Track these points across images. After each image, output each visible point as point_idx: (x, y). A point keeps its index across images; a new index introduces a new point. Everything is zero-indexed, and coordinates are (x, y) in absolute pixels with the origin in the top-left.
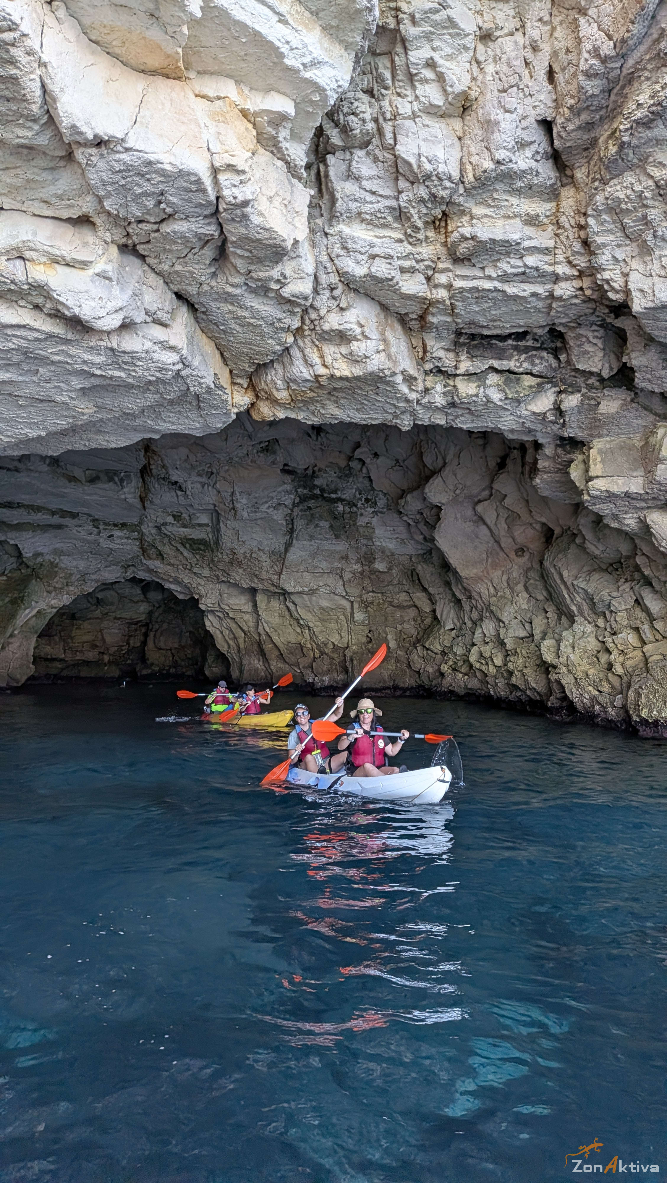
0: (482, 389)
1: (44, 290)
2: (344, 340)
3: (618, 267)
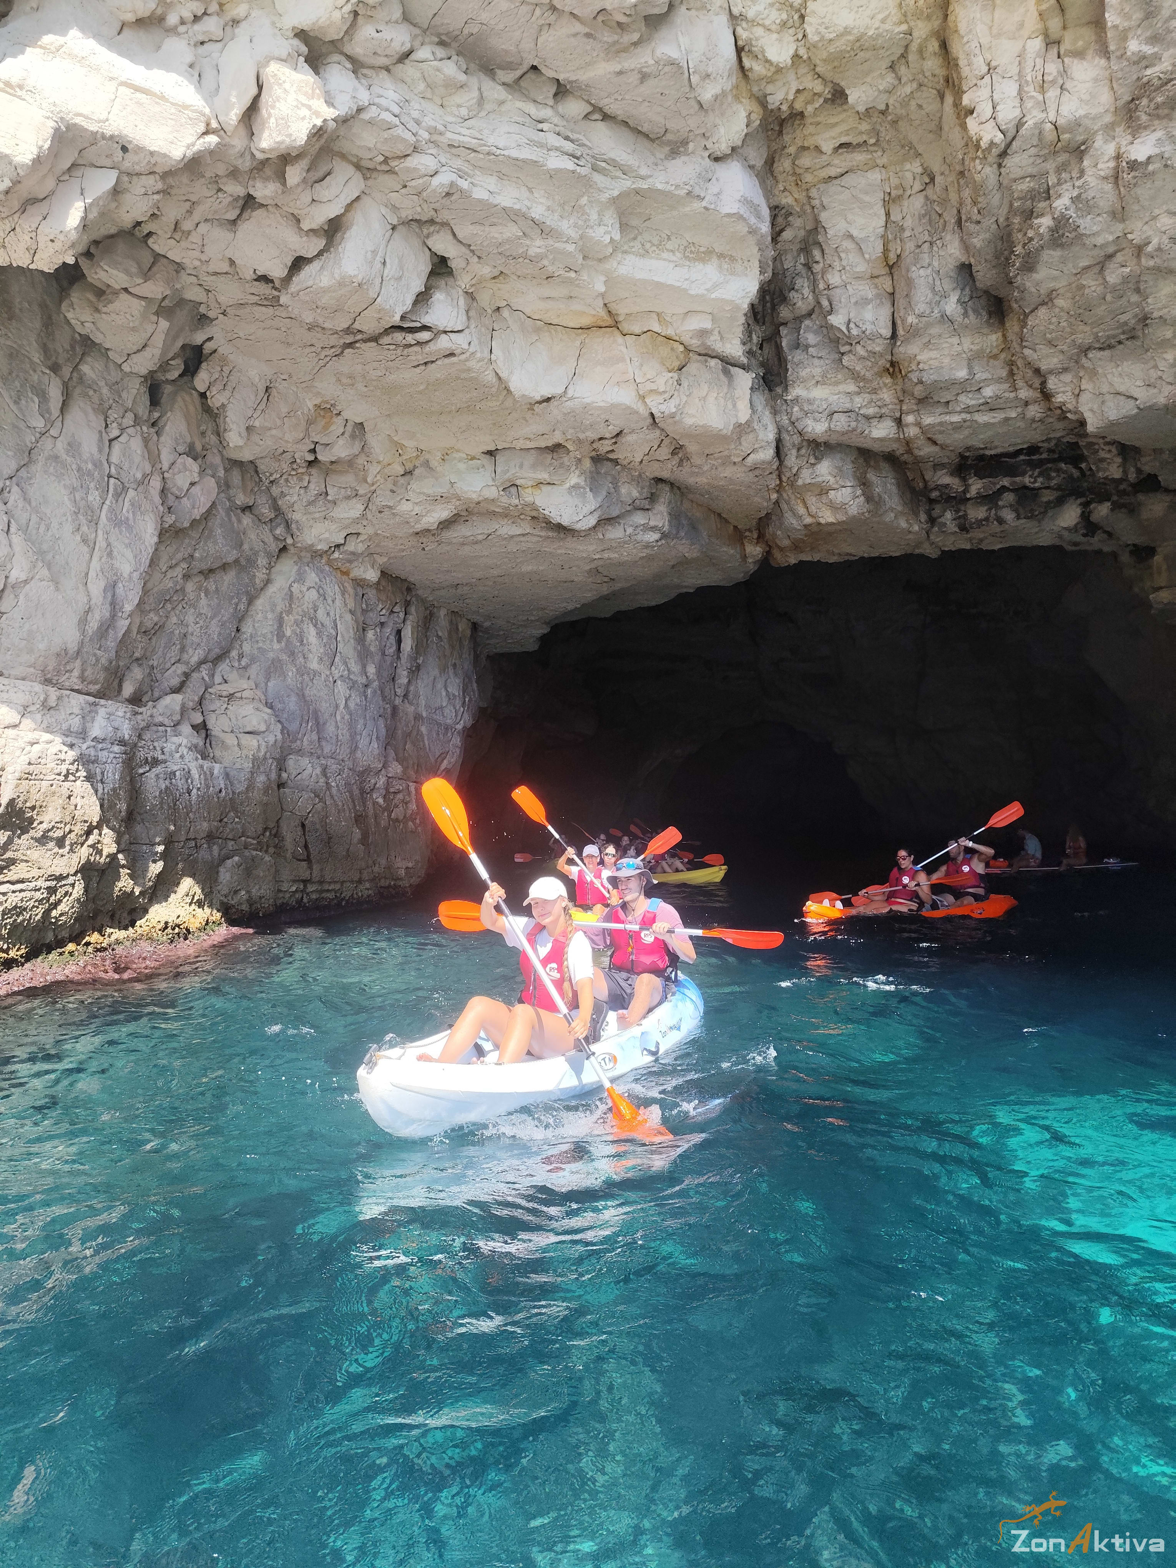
0: (993, 511)
1: (534, 507)
2: (823, 491)
3: (1068, 389)
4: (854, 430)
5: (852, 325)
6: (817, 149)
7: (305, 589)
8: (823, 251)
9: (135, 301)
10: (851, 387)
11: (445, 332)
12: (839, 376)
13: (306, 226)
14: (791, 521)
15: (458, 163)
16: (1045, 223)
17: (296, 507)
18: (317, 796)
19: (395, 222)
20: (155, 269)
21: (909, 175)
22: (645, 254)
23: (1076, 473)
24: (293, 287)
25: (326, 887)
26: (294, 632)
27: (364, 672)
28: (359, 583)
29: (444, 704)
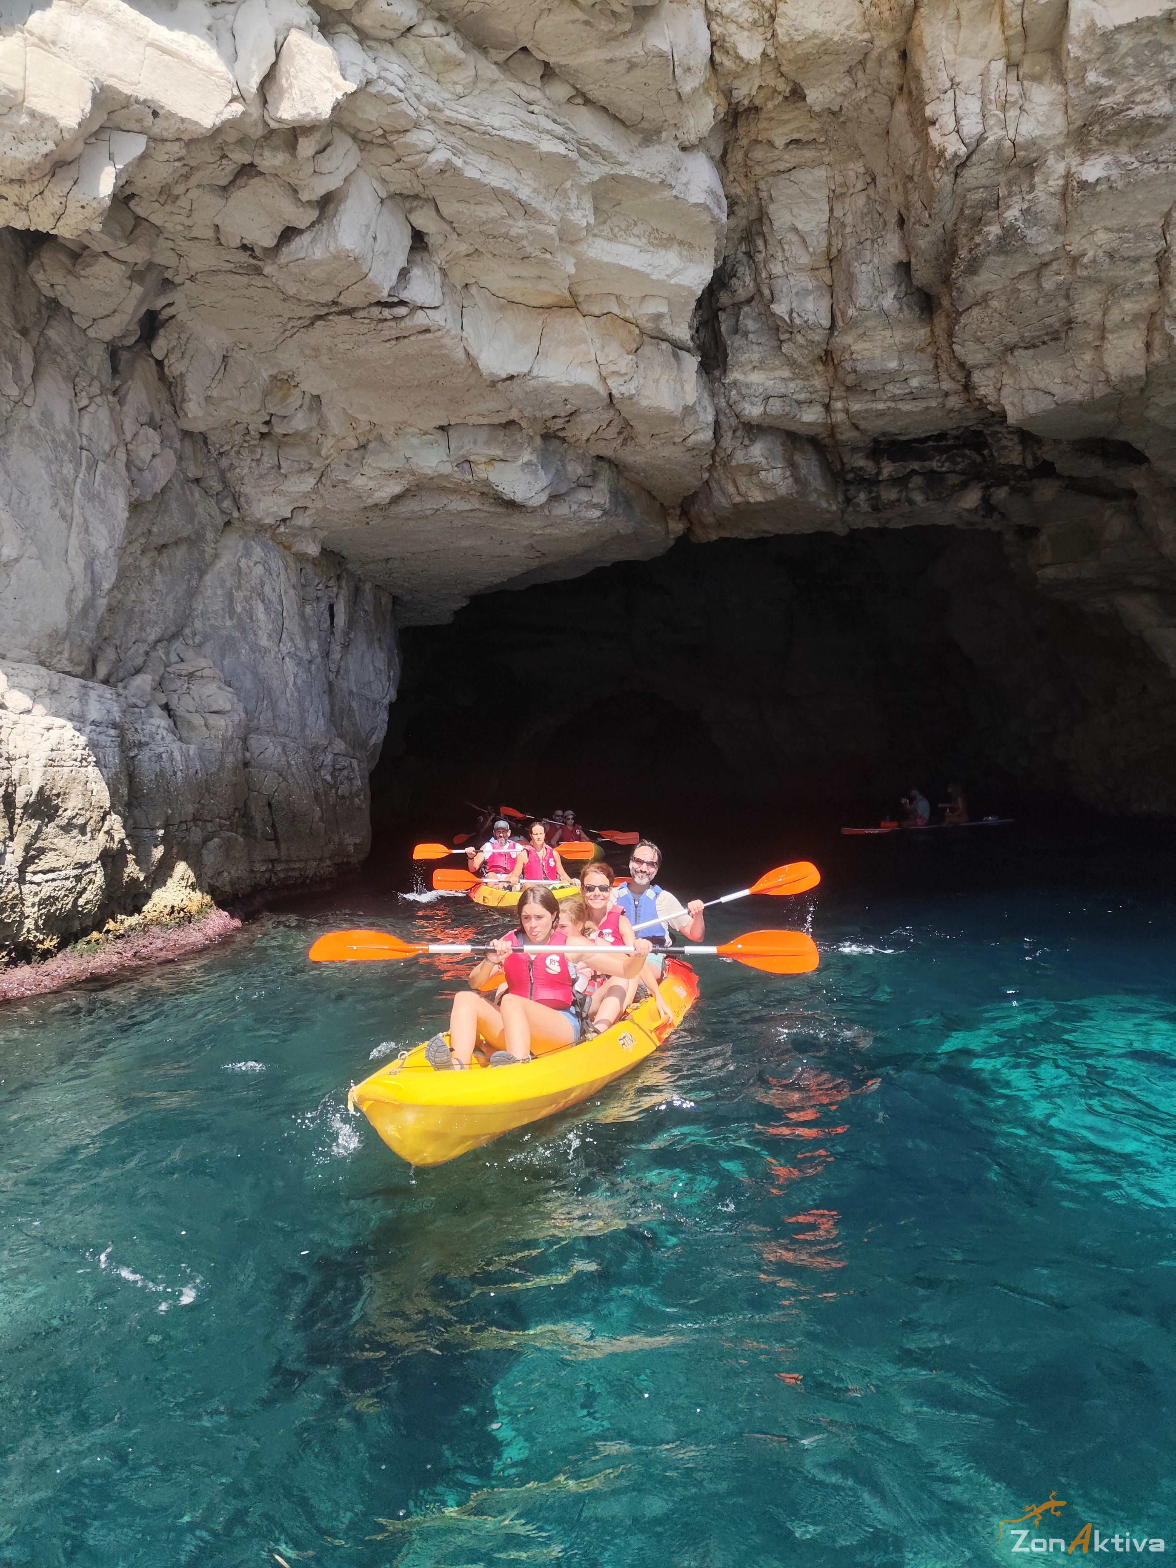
0: (904, 494)
1: (486, 483)
2: (753, 471)
3: (991, 383)
4: (787, 414)
5: (795, 315)
6: (771, 144)
7: (252, 565)
8: (765, 242)
9: (115, 265)
10: (786, 373)
11: (422, 308)
12: (777, 363)
13: (305, 197)
14: (719, 498)
15: (452, 140)
16: (994, 230)
17: (246, 481)
18: (280, 775)
19: (384, 195)
20: (137, 232)
21: (852, 174)
22: (613, 238)
23: (979, 459)
24: (283, 259)
25: (293, 866)
26: (244, 608)
27: (308, 649)
28: (301, 557)
29: (372, 679)
